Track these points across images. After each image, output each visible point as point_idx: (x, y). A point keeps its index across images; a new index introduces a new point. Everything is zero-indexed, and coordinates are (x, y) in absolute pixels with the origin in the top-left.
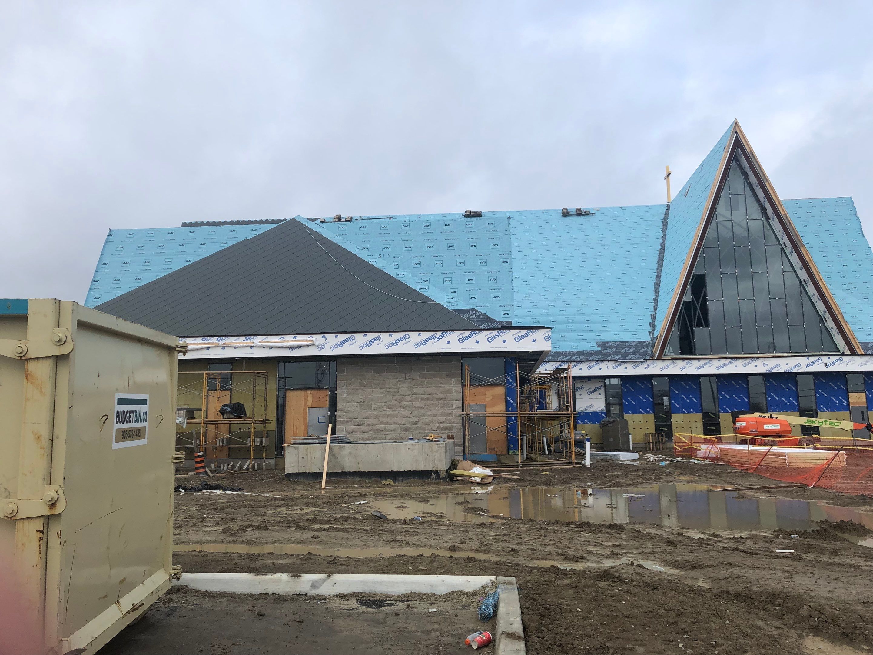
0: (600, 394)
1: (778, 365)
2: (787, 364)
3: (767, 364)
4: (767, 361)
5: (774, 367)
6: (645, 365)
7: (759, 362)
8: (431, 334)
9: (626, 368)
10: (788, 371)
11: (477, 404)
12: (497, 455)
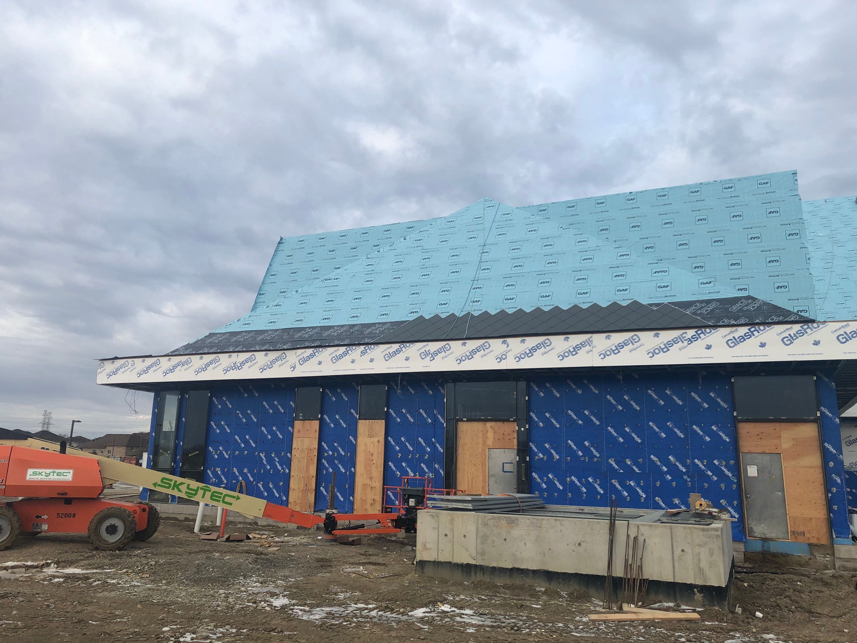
8: (677, 333)
11: (764, 453)
12: (810, 545)
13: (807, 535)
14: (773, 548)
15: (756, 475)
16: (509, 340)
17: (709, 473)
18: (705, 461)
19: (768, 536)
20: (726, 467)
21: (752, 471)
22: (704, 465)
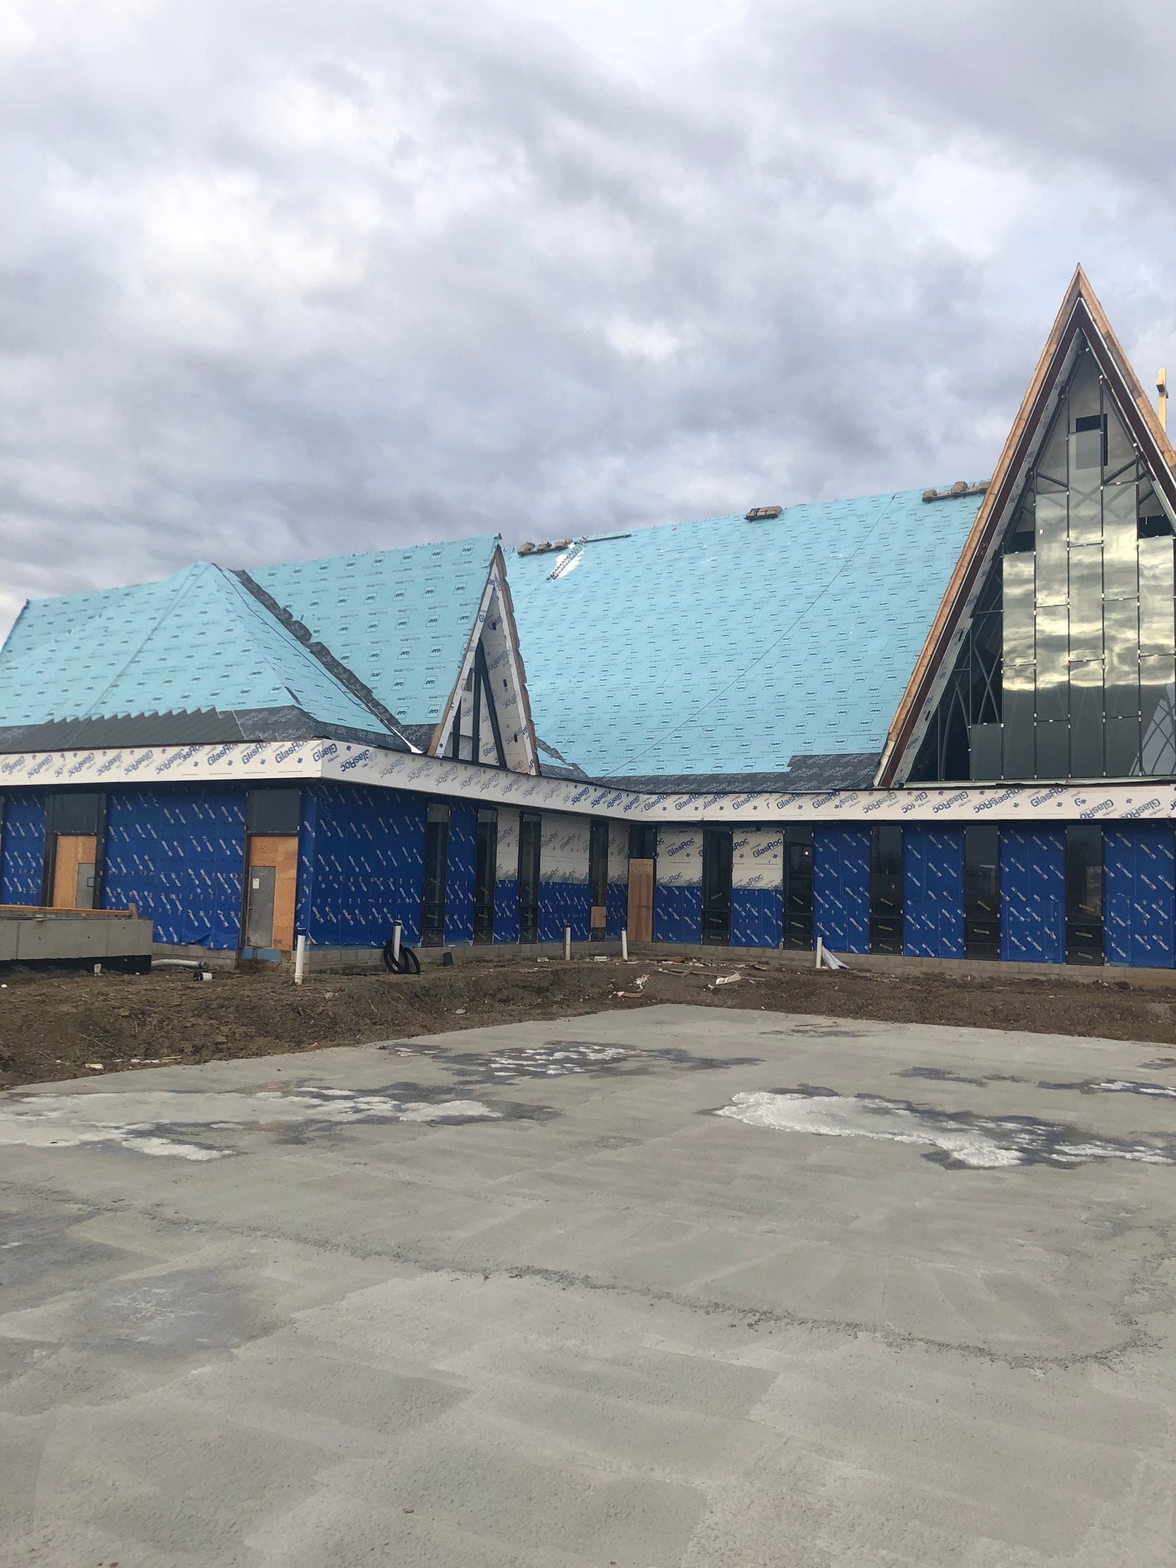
0: (775, 856)
1: (1108, 804)
2: (1129, 801)
3: (1084, 801)
4: (1085, 794)
5: (1099, 808)
6: (836, 800)
7: (1067, 796)
8: (175, 750)
9: (800, 807)
10: (1129, 816)
11: (265, 867)
12: (283, 952)
13: (284, 943)
14: (261, 955)
15: (258, 887)
16: (66, 753)
17: (226, 886)
18: (224, 874)
19: (259, 945)
20: (238, 881)
21: (256, 884)
22: (223, 879)
